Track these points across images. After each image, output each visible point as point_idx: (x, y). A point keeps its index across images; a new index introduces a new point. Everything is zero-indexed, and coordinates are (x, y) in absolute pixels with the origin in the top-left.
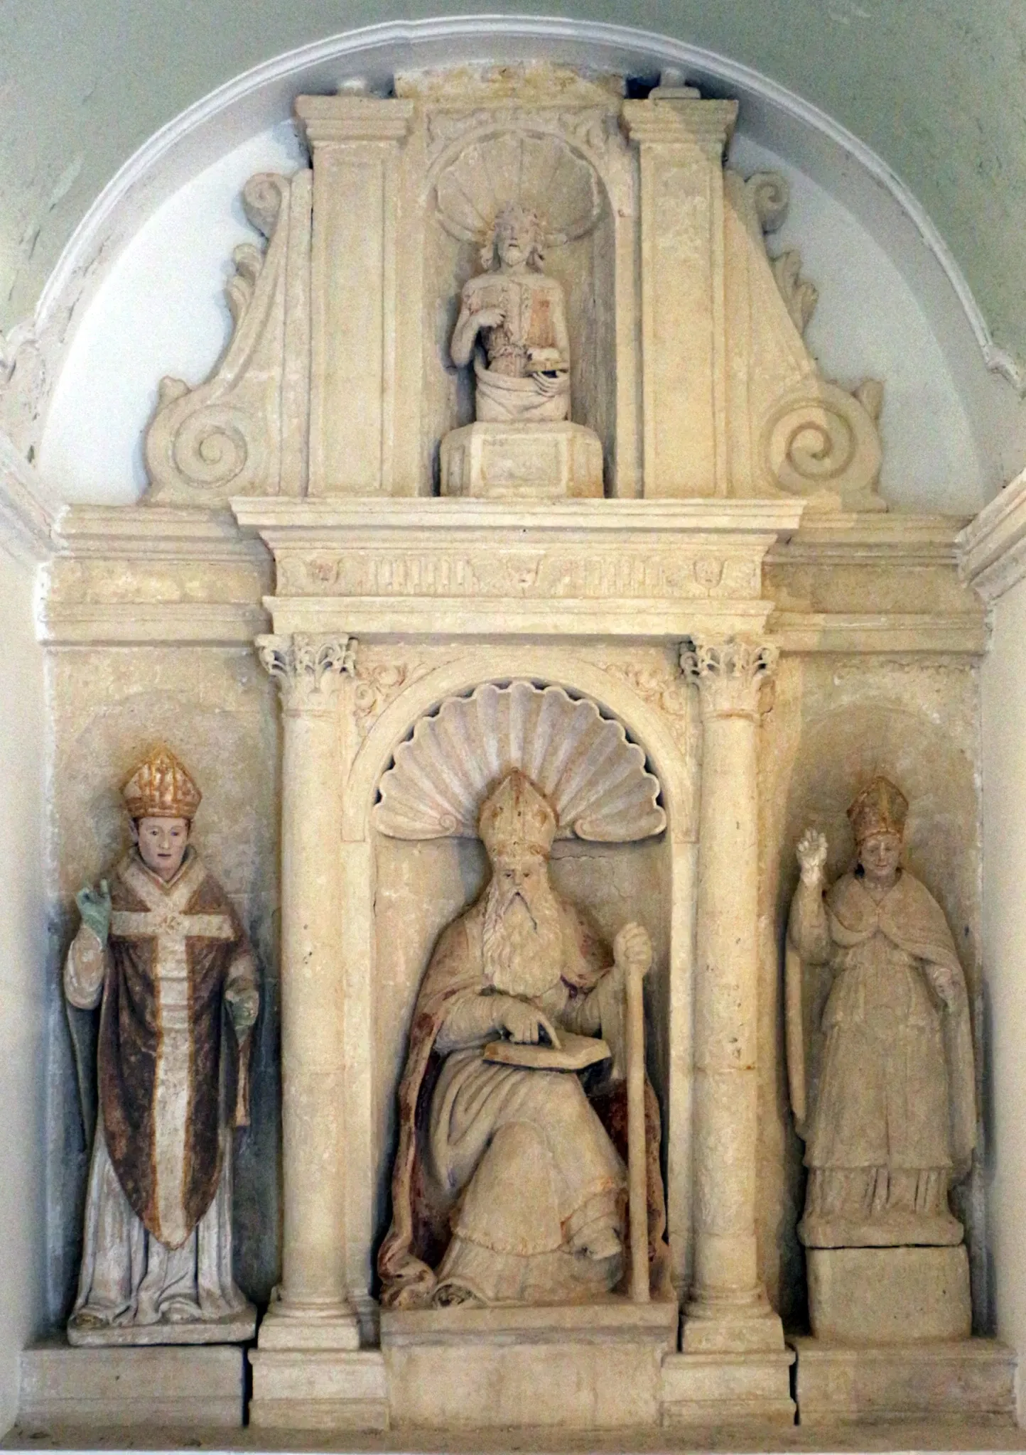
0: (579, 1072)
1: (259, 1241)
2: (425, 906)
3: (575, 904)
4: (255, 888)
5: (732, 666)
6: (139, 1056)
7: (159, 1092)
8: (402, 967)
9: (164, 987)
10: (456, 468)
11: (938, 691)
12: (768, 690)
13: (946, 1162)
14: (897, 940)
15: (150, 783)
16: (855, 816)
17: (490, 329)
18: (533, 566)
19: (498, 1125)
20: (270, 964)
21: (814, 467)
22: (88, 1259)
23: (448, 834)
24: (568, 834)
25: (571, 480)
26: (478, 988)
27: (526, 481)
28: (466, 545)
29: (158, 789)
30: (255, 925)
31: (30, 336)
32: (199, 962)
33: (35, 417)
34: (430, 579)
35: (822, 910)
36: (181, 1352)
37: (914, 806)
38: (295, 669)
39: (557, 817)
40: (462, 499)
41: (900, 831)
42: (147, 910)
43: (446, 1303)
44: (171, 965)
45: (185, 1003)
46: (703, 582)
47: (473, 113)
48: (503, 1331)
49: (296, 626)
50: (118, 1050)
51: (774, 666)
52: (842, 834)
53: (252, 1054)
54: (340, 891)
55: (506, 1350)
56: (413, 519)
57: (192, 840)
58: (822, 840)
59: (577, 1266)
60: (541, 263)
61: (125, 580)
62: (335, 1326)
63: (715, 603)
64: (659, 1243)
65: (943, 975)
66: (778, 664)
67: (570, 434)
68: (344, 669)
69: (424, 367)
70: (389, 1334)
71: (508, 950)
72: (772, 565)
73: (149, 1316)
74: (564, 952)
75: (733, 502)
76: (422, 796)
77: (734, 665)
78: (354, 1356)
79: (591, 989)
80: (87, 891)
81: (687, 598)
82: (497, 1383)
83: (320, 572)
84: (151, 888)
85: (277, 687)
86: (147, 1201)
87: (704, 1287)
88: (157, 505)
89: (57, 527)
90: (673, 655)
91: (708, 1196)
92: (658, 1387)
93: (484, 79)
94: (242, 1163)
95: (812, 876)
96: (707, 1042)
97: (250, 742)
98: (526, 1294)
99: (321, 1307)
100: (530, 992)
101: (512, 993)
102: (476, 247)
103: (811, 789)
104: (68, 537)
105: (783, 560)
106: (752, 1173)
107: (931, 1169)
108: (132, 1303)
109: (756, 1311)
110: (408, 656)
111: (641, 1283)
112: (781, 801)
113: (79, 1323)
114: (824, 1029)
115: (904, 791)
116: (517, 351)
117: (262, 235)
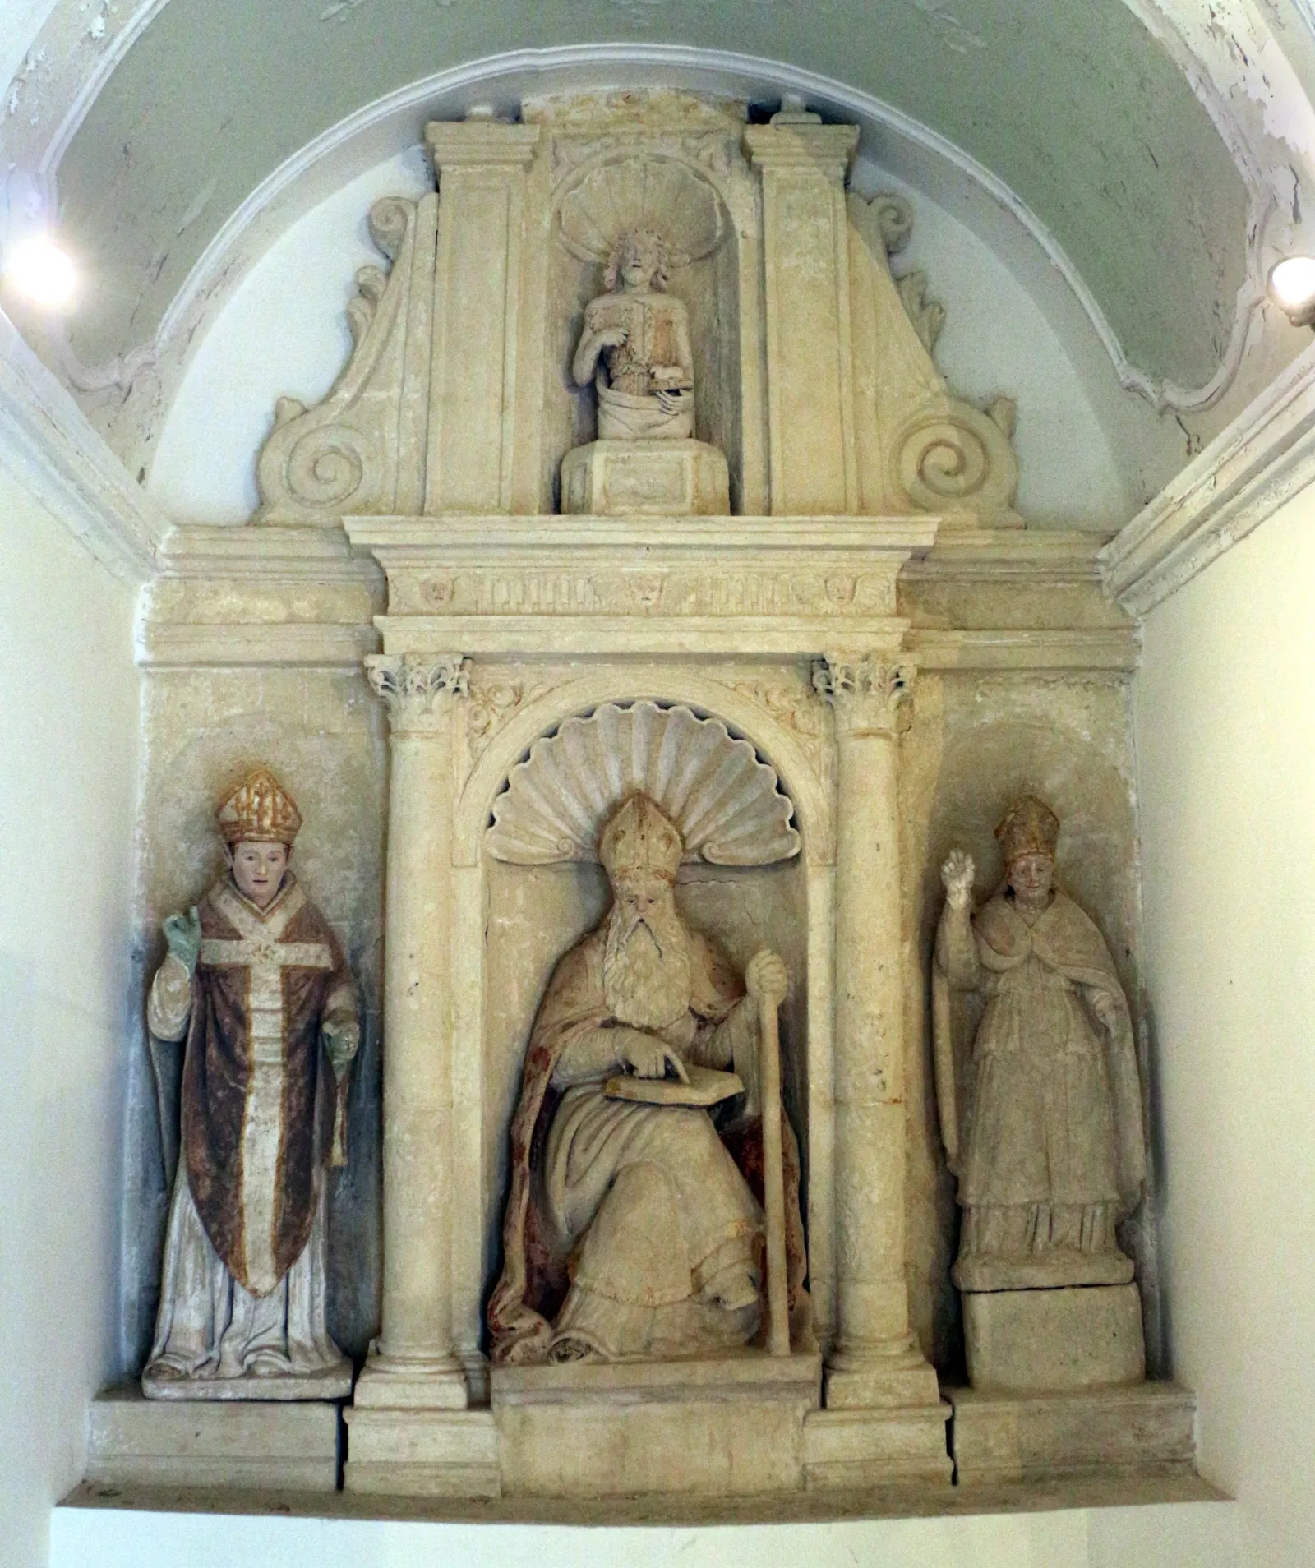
0: (710, 1109)
1: (356, 1290)
2: (541, 934)
3: (702, 931)
4: (357, 914)
5: (867, 685)
6: (227, 1092)
7: (248, 1130)
8: (515, 997)
9: (256, 1018)
10: (577, 486)
11: (1087, 708)
12: (905, 709)
13: (1113, 1195)
14: (1054, 965)
15: (248, 806)
16: (1003, 835)
17: (613, 347)
18: (657, 584)
19: (621, 1166)
20: (372, 994)
21: (947, 483)
22: (166, 1306)
23: (567, 857)
24: (695, 857)
25: (696, 497)
26: (599, 1020)
27: (648, 498)
28: (587, 563)
29: (257, 812)
30: (356, 954)
31: (149, 358)
32: (294, 994)
33: (148, 439)
34: (550, 596)
35: (971, 935)
36: (270, 1409)
37: (1065, 824)
38: (406, 690)
39: (684, 840)
40: (584, 517)
41: (1052, 851)
42: (240, 938)
43: (563, 1358)
44: (264, 996)
45: (279, 1035)
46: (835, 599)
47: (599, 138)
48: (627, 1389)
49: (409, 646)
50: (205, 1084)
51: (912, 684)
52: (989, 856)
53: (351, 1090)
54: (449, 920)
55: (630, 1409)
56: (532, 537)
57: (291, 865)
58: (969, 861)
59: (711, 1317)
60: (663, 283)
61: (230, 601)
62: (441, 1383)
63: (849, 621)
64: (799, 1290)
65: (1103, 999)
66: (916, 682)
67: (694, 453)
68: (457, 690)
69: (545, 386)
70: (500, 1392)
71: (631, 979)
72: (910, 582)
73: (233, 1369)
74: (692, 982)
75: (865, 519)
76: (538, 818)
77: (870, 684)
78: (462, 1415)
79: (722, 1020)
80: (174, 918)
81: (817, 616)
82: (621, 1445)
83: (434, 591)
84: (245, 914)
85: (386, 708)
86: (233, 1246)
87: (850, 1336)
88: (267, 525)
89: (162, 548)
90: (805, 673)
91: (853, 1239)
92: (800, 1446)
93: (609, 104)
94: (338, 1205)
95: (959, 898)
96: (848, 1074)
97: (355, 764)
98: (652, 1349)
99: (425, 1362)
100: (655, 1025)
101: (635, 1025)
102: (600, 268)
103: (955, 807)
104: (175, 557)
105: (918, 577)
106: (901, 1211)
107: (1096, 1203)
108: (214, 1354)
109: (907, 1362)
110: (526, 676)
111: (780, 1336)
112: (924, 821)
113: (157, 1373)
114: (975, 1058)
115: (1054, 809)
116: (640, 370)
117: (387, 257)
